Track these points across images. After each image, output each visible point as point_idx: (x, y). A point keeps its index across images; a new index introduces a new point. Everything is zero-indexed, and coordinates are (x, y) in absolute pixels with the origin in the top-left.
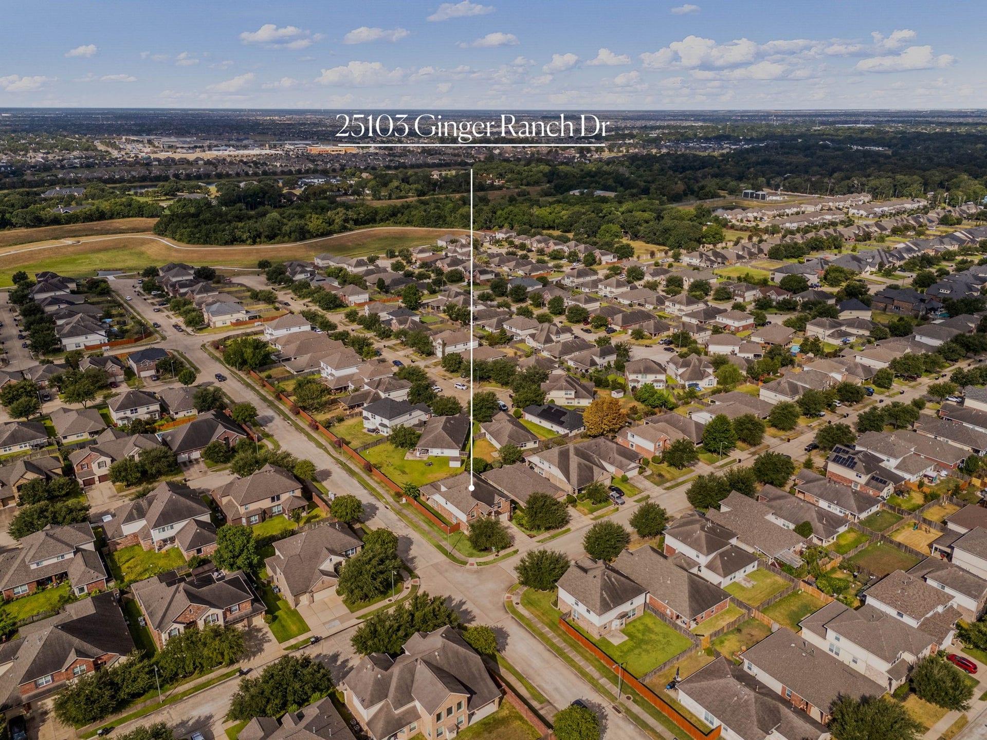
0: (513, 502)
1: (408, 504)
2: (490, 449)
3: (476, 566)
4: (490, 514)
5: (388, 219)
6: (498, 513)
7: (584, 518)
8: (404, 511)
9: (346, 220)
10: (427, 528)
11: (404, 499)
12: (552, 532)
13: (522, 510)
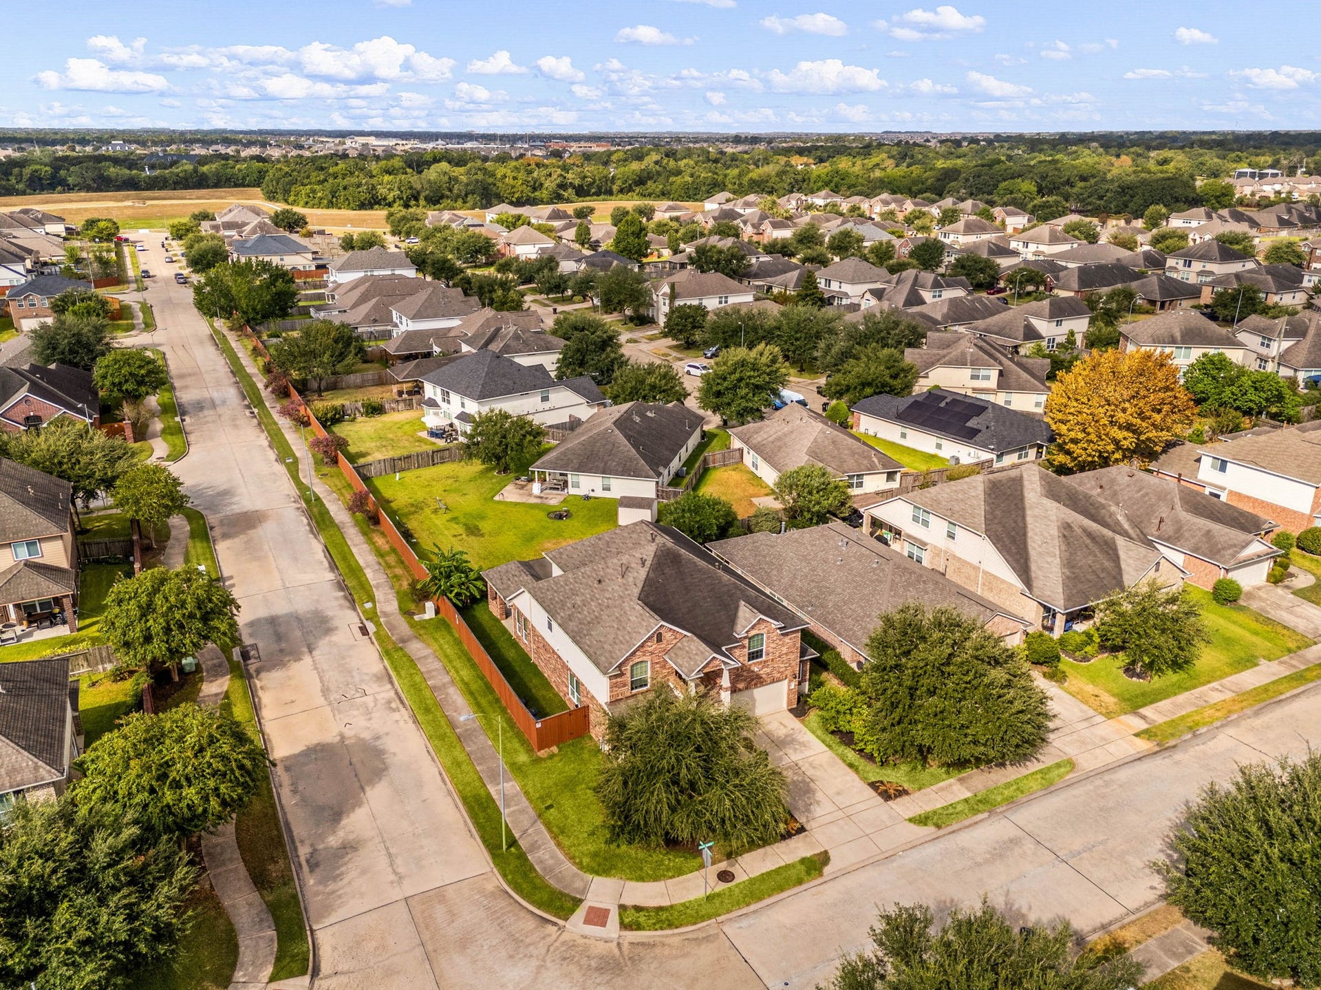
0: (809, 638)
1: (441, 624)
2: (751, 490)
3: (612, 929)
4: (709, 679)
5: (630, 189)
6: (745, 680)
7: (1106, 728)
8: (416, 648)
9: (562, 186)
10: (464, 714)
11: (430, 606)
12: (982, 780)
13: (847, 677)
